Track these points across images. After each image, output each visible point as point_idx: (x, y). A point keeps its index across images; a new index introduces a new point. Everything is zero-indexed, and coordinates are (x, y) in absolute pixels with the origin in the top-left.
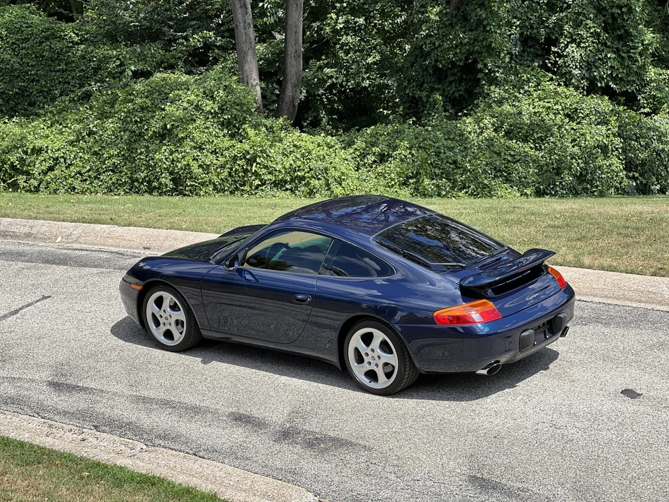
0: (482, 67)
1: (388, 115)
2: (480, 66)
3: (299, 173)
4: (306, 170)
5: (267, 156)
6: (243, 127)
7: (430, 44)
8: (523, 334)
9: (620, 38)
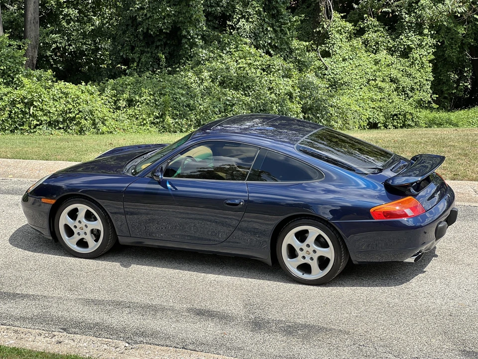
0: (186, 34)
1: (125, 70)
2: (184, 33)
3: (70, 115)
4: (76, 112)
5: (42, 100)
6: (17, 76)
7: (143, 15)
8: (440, 226)
9: (273, 16)
